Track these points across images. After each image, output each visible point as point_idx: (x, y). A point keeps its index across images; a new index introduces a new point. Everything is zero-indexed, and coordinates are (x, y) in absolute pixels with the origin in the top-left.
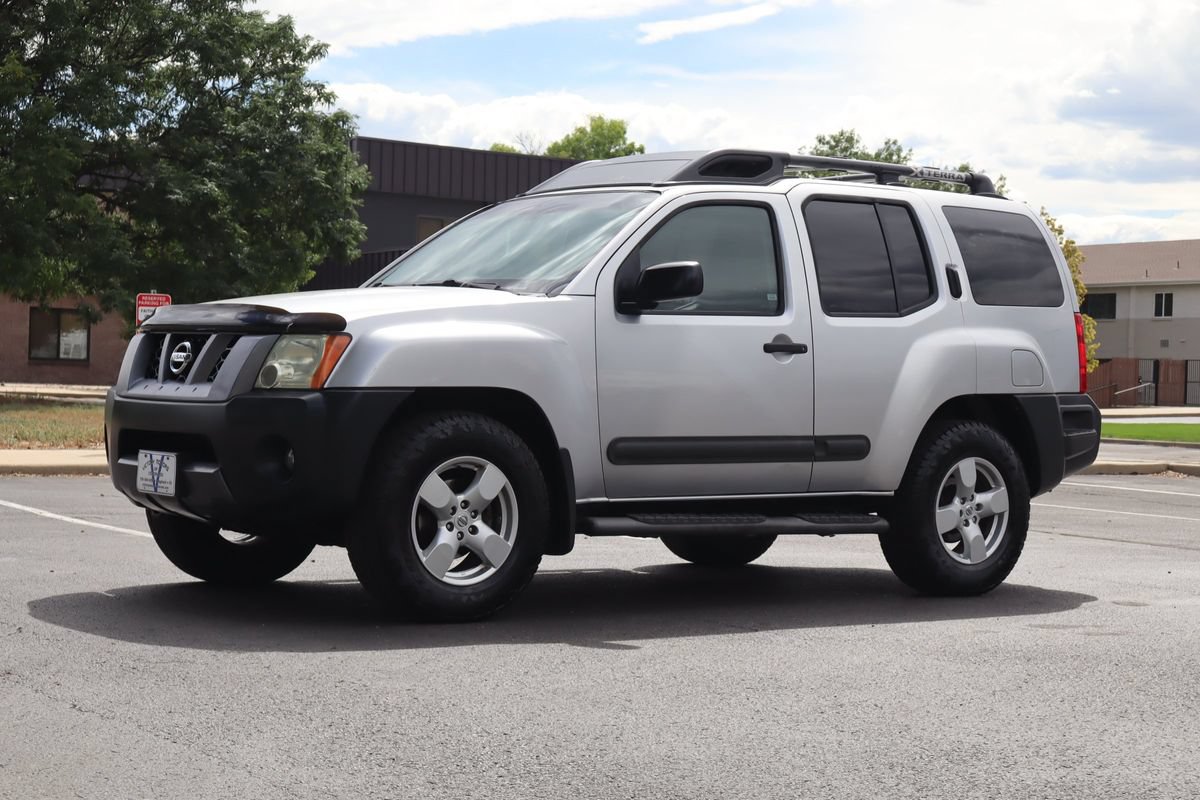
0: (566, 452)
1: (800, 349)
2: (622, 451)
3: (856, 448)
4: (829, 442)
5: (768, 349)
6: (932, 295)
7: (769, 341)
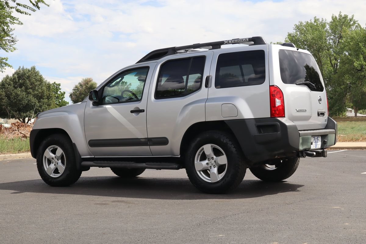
0: (74, 144)
1: (143, 111)
2: (93, 143)
3: (163, 141)
4: (152, 140)
5: (132, 112)
6: (199, 88)
7: (132, 109)
